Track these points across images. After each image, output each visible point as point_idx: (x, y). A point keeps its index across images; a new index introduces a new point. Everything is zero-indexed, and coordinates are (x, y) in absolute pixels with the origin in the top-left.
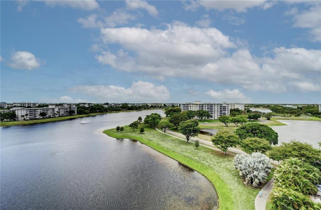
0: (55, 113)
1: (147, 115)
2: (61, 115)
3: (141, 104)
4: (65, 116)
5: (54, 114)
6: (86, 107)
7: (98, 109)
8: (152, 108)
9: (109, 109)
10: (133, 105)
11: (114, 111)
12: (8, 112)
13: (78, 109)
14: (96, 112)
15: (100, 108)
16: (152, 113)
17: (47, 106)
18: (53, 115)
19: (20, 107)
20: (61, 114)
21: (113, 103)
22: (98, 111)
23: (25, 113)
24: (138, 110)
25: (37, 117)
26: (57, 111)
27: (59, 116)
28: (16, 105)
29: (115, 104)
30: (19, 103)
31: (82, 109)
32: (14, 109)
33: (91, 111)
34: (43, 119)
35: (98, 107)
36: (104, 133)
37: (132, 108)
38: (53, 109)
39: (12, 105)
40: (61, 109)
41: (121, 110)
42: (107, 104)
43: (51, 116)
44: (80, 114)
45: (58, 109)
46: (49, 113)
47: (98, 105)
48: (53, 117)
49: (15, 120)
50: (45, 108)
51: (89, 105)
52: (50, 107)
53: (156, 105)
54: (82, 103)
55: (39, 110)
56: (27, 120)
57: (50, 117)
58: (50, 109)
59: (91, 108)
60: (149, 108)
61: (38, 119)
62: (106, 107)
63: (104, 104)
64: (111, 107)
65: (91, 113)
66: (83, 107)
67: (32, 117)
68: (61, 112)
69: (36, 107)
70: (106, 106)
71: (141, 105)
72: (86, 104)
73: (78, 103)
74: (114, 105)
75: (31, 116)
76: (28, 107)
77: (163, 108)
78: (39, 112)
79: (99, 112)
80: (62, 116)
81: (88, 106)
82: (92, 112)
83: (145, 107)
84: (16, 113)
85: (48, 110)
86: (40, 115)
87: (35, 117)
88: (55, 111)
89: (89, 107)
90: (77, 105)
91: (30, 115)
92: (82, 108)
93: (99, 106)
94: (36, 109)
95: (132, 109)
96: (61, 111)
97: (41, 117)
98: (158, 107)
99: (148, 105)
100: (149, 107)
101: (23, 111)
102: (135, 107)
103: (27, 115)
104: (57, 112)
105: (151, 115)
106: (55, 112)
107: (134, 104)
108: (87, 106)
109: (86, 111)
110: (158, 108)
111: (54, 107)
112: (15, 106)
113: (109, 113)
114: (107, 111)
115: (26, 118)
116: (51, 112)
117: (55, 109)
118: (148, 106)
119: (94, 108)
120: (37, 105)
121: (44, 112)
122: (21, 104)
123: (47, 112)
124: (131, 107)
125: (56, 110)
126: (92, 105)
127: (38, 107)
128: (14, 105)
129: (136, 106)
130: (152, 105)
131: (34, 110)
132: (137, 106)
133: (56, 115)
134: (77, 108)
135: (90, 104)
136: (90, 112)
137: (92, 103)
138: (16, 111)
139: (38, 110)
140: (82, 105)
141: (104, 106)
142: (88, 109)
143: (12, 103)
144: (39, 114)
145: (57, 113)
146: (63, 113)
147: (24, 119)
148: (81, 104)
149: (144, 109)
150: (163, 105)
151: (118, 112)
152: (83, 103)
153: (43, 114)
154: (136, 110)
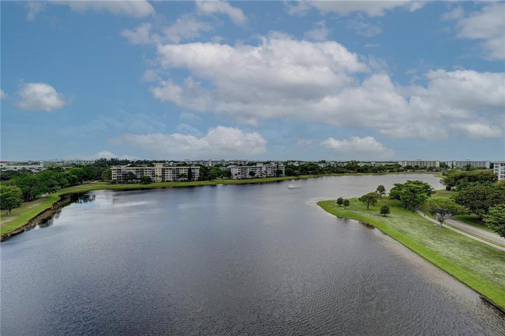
0: (263, 173)
1: (396, 183)
2: (268, 176)
3: (383, 162)
4: (272, 177)
6: (295, 167)
7: (311, 169)
8: (408, 171)
9: (325, 170)
10: (367, 164)
11: (335, 173)
12: (226, 170)
14: (308, 174)
15: (314, 169)
16: (410, 180)
17: (255, 164)
18: (261, 175)
19: (234, 164)
20: (268, 174)
21: (333, 161)
22: (310, 172)
23: (238, 171)
24: (377, 172)
25: (247, 177)
27: (267, 177)
28: (231, 162)
29: (335, 162)
31: (291, 169)
32: (230, 166)
33: (302, 171)
34: (252, 179)
35: (311, 166)
36: (318, 205)
37: (366, 169)
38: (261, 167)
40: (268, 168)
41: (346, 172)
42: (324, 162)
43: (259, 176)
44: (288, 176)
46: (257, 173)
47: (311, 164)
48: (260, 178)
49: (230, 179)
50: (254, 166)
51: (299, 164)
52: (258, 165)
53: (419, 165)
54: (291, 160)
55: (249, 169)
56: (239, 179)
57: (258, 177)
58: (259, 168)
59: (302, 168)
60: (402, 171)
61: (248, 179)
62: (322, 167)
63: (320, 162)
64: (330, 166)
65: (302, 175)
66: (292, 167)
67: (243, 176)
68: (268, 172)
69: (246, 166)
70: (322, 165)
71: (383, 165)
72: (294, 162)
73: (286, 161)
74: (333, 163)
76: (241, 165)
77: (437, 171)
78: (248, 171)
79: (312, 173)
80: (269, 177)
81: (298, 165)
82: (302, 173)
83: (392, 169)
84: (232, 171)
87: (245, 177)
89: (299, 166)
90: (286, 163)
91: (242, 174)
92: (291, 168)
93: (312, 165)
95: (365, 171)
96: (268, 170)
97: (251, 177)
98: (424, 168)
99: (400, 163)
100: (401, 168)
101: (236, 169)
102: (371, 167)
103: (239, 173)
104: (265, 171)
105: (406, 184)
107: (370, 163)
108: (296, 165)
109: (296, 171)
110: (423, 170)
111: (261, 165)
112: (230, 164)
113: (326, 176)
114: (324, 173)
115: (239, 176)
116: (259, 172)
118: (400, 166)
119: (306, 169)
120: (247, 163)
121: (253, 171)
122: (235, 161)
123: (255, 170)
124: (364, 168)
125: (264, 169)
126: (303, 163)
127: (248, 165)
128: (230, 163)
129: (373, 166)
130: (410, 164)
131: (245, 168)
132: (376, 166)
133: (263, 176)
134: (286, 168)
135: (300, 162)
136: (301, 172)
137: (303, 161)
138: (232, 169)
139: (248, 168)
140: (291, 163)
141: (319, 165)
142: (297, 169)
143: (228, 160)
144: (249, 173)
146: (270, 173)
147: (237, 178)
148: (289, 161)
149: (390, 172)
150: (438, 165)
151: (341, 174)
152: (293, 161)
153: (252, 174)
154: (374, 172)
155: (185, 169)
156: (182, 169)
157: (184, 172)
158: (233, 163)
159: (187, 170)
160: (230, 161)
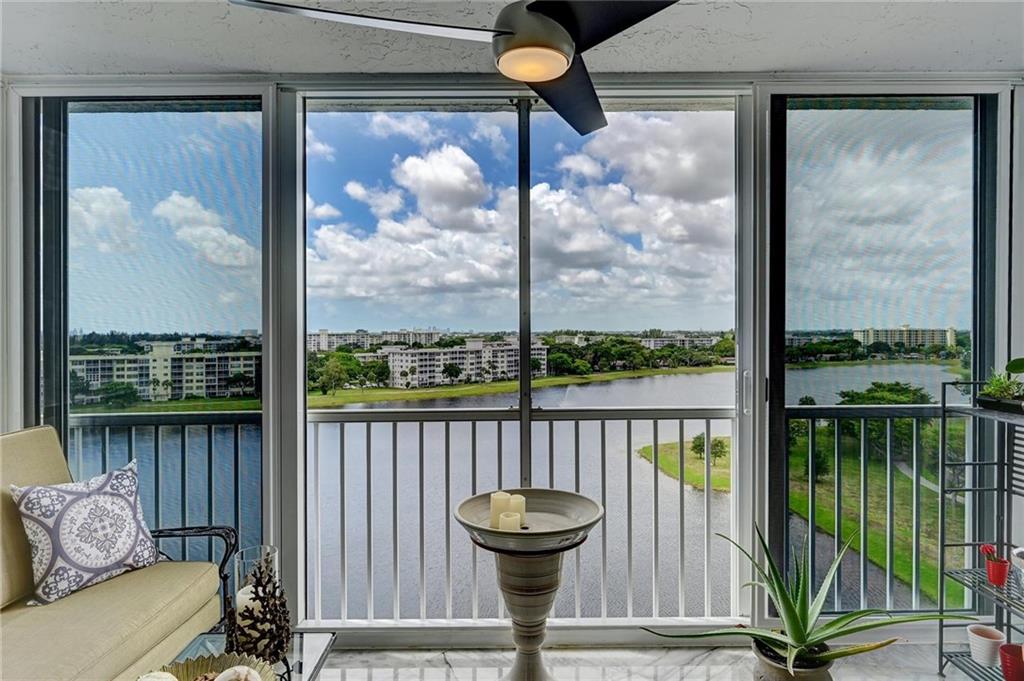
0: (484, 369)
2: (499, 375)
3: (815, 334)
4: (509, 380)
5: (479, 371)
6: (576, 348)
7: (621, 357)
8: (879, 356)
9: (660, 358)
12: (370, 360)
13: (551, 356)
14: (613, 368)
15: (629, 354)
16: (879, 381)
17: (462, 342)
18: (478, 375)
19: (396, 344)
20: (499, 370)
21: (680, 332)
22: (620, 363)
23: (410, 365)
25: (438, 380)
26: (487, 359)
27: (495, 380)
28: (388, 338)
29: (687, 334)
30: (395, 333)
31: (565, 356)
32: (386, 350)
33: (594, 362)
34: (451, 385)
35: (619, 347)
36: (642, 456)
38: (478, 352)
39: (380, 337)
40: (499, 354)
41: (717, 363)
42: (654, 334)
43: (473, 379)
44: (556, 375)
45: (491, 355)
46: (468, 369)
47: (619, 340)
48: (476, 382)
49: (387, 386)
50: (457, 348)
51: (587, 340)
52: (470, 346)
53: (905, 341)
54: (565, 329)
55: (442, 357)
56: (413, 388)
57: (468, 381)
58: (472, 353)
59: (596, 352)
60: (862, 357)
61: (438, 385)
62: (652, 348)
63: (645, 335)
64: (672, 346)
65: (595, 371)
66: (567, 348)
67: (425, 377)
68: (499, 365)
69: (432, 346)
70: (651, 344)
71: (815, 340)
72: (575, 334)
73: (550, 332)
74: (683, 337)
75: (423, 376)
76: (417, 345)
77: (950, 355)
78: (441, 363)
79: (624, 367)
80: (503, 380)
81: (585, 344)
82: (597, 367)
83: (837, 352)
84: (390, 364)
85: (465, 356)
86: (444, 372)
87: (432, 380)
88: (483, 360)
89: (589, 345)
90: (549, 339)
91: (421, 372)
92: (564, 351)
93: (622, 343)
94: (433, 354)
96: (499, 360)
97: (447, 380)
98: (919, 349)
99: (858, 337)
100: (860, 349)
101: (404, 357)
103: (413, 371)
104: (489, 362)
105: (869, 391)
106: (483, 366)
108: (579, 342)
109: (578, 362)
110: (915, 355)
111: (479, 345)
112: (386, 343)
113: (664, 373)
114: (656, 367)
115: (412, 380)
116: (472, 364)
117: (484, 355)
118: (858, 343)
119: (606, 354)
120: (436, 339)
121: (454, 361)
122: (398, 335)
123: (461, 361)
125: (487, 356)
126: (599, 339)
127: (439, 344)
128: (384, 339)
130: (882, 339)
131: (431, 354)
133: (486, 376)
134: (549, 351)
135: (592, 334)
136: (592, 367)
137: (598, 330)
138: (391, 358)
139: (439, 354)
140: (564, 339)
141: (643, 343)
142: (582, 357)
143: (379, 332)
144: (442, 368)
145: (487, 368)
146: (505, 370)
147: (408, 384)
148: (560, 333)
149: (832, 359)
150: (950, 340)
151: (701, 369)
152: (567, 333)
153: (452, 371)
155: (246, 358)
156: (238, 359)
157: (242, 370)
158: (395, 339)
159: (253, 362)
160: (386, 333)
